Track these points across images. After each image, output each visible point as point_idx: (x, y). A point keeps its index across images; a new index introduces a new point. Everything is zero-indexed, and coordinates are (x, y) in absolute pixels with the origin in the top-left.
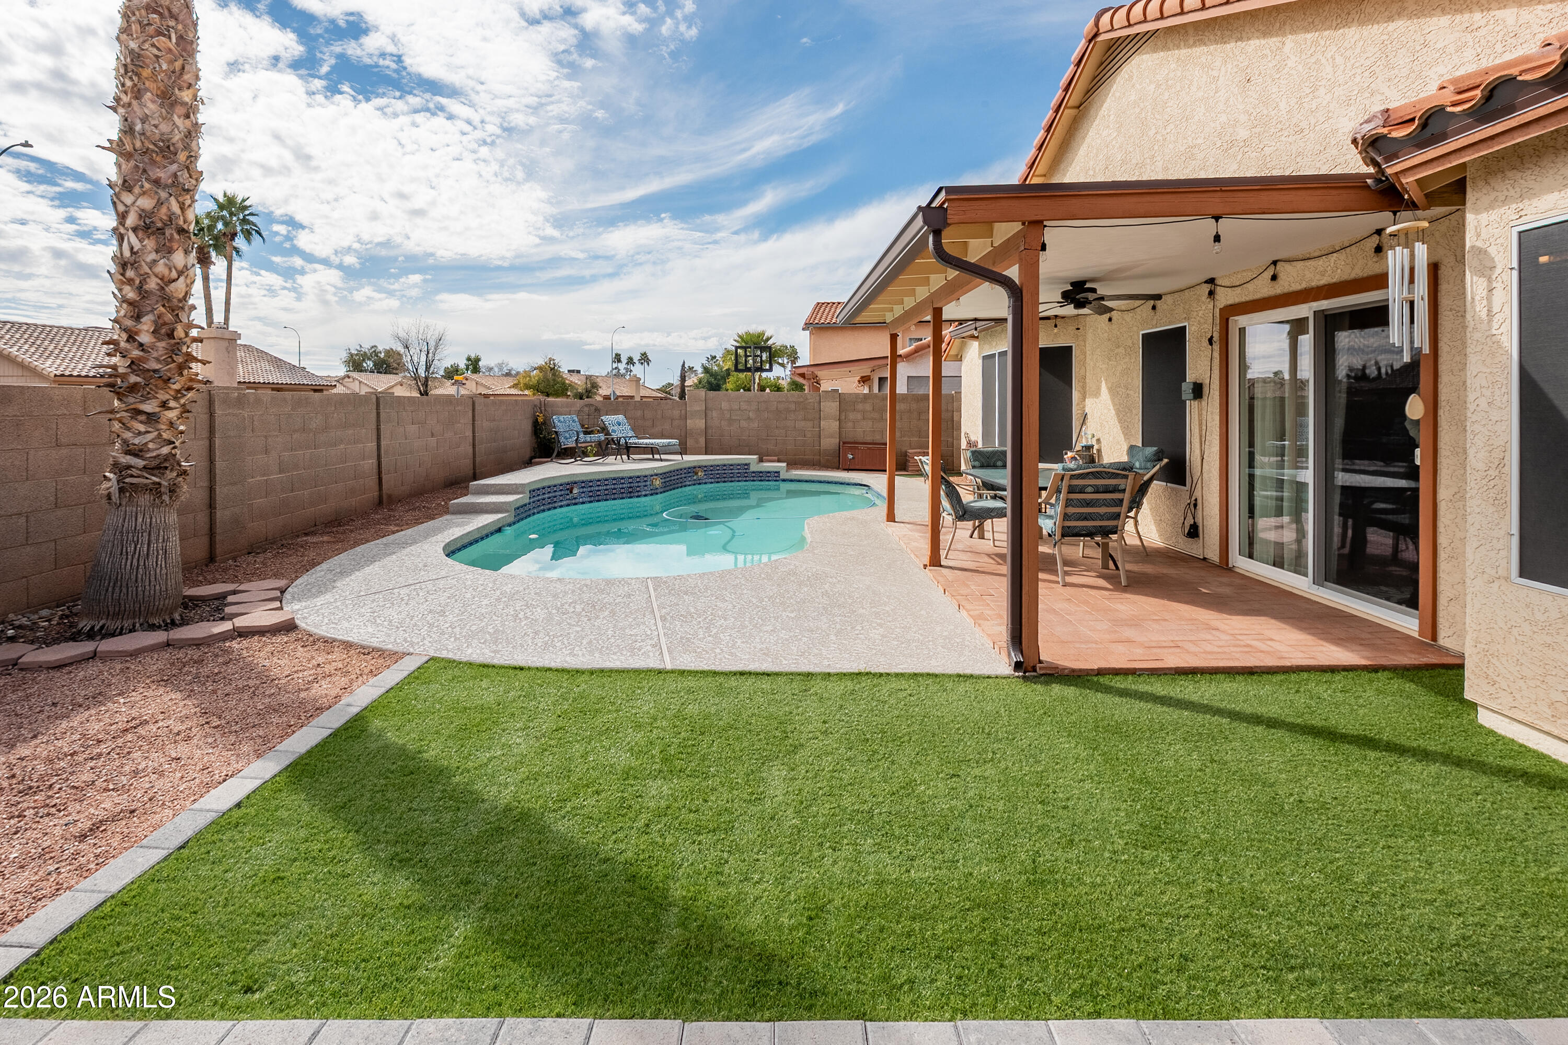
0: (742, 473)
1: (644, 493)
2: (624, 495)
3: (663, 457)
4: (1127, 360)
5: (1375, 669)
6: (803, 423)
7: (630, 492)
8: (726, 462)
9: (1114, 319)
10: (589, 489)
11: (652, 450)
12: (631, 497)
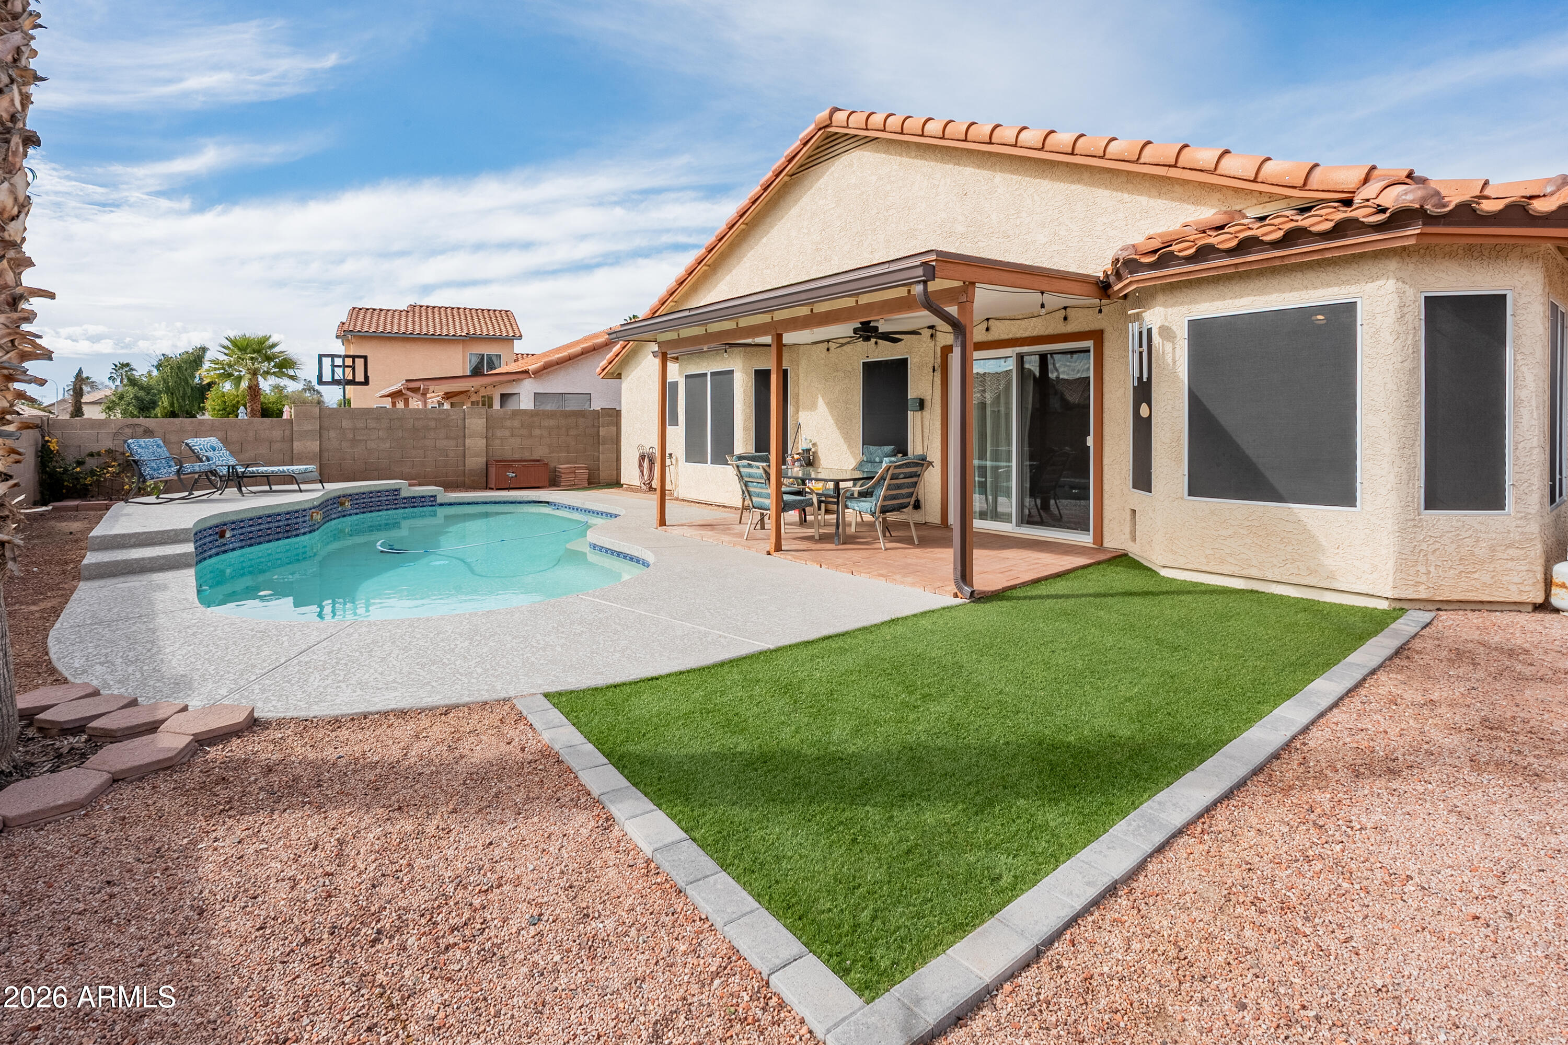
0: (393, 500)
1: (302, 531)
2: (280, 535)
3: (303, 487)
4: (847, 381)
5: (1098, 563)
6: (445, 442)
7: (287, 531)
8: (373, 489)
9: (832, 349)
10: (240, 531)
11: (290, 479)
12: (288, 537)
